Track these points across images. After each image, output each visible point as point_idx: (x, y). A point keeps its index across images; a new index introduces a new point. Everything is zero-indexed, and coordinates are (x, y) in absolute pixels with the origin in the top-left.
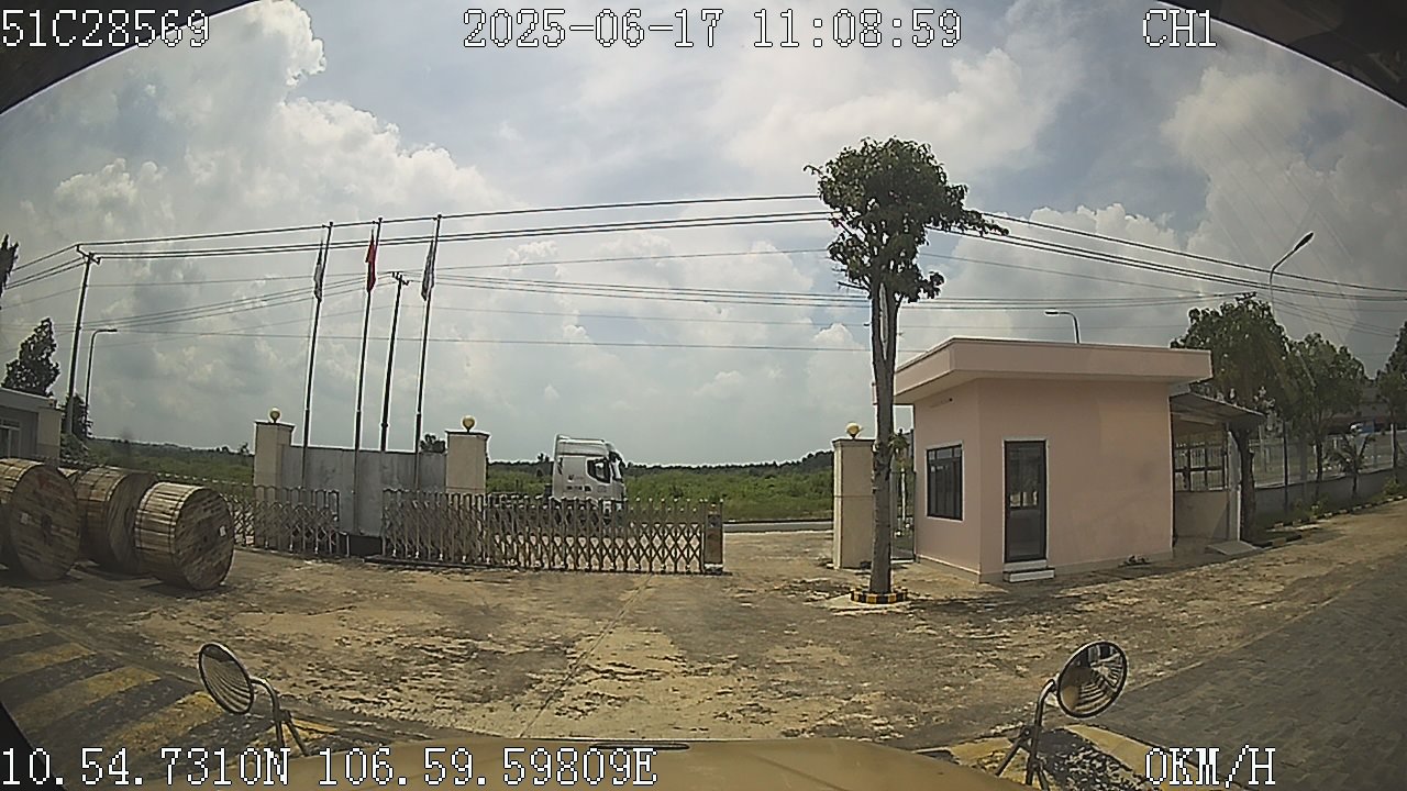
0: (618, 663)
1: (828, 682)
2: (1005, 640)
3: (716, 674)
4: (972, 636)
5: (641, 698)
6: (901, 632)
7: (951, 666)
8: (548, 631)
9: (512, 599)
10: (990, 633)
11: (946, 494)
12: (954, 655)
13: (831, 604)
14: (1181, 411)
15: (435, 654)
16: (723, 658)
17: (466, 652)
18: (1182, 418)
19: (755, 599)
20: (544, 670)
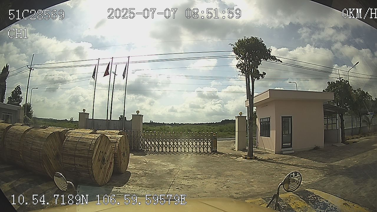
0: (185, 176)
1: (243, 180)
2: (285, 168)
3: (213, 178)
4: (277, 167)
5: (195, 185)
6: (258, 167)
7: (272, 175)
8: (164, 168)
9: (153, 160)
10: (281, 167)
11: (266, 130)
12: (273, 172)
13: (237, 159)
14: (326, 109)
15: (135, 175)
16: (213, 174)
17: (144, 174)
18: (327, 110)
19: (217, 159)
20: (166, 179)
